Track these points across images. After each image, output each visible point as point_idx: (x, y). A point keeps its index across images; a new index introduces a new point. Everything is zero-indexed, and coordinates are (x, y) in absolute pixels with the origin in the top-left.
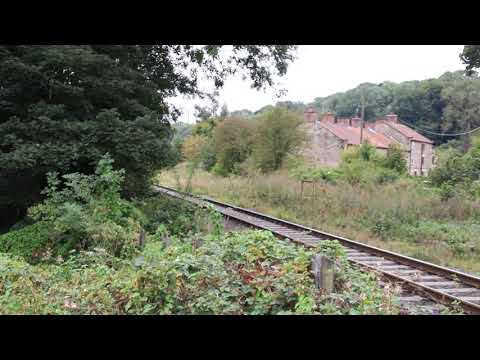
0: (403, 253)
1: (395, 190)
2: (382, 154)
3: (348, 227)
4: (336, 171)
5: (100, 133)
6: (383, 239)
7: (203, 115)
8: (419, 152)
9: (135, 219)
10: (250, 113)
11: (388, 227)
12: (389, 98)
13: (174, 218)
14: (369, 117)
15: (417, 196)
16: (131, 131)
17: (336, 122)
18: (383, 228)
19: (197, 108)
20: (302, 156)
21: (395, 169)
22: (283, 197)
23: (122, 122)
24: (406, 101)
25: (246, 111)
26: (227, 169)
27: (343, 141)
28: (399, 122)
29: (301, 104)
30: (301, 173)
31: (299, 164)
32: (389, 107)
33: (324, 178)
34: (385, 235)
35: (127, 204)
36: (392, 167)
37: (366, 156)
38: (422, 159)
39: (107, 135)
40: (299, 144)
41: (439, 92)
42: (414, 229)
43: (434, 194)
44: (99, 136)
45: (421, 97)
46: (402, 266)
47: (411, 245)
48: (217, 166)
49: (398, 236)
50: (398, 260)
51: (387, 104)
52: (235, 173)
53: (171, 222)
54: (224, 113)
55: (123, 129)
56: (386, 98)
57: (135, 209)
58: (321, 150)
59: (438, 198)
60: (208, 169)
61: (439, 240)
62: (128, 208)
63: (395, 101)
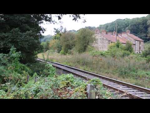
0: (131, 83)
1: (129, 59)
2: (124, 45)
3: (110, 73)
4: (106, 52)
5: (12, 38)
6: (124, 78)
7: (57, 32)
8: (139, 45)
9: (26, 71)
10: (75, 31)
11: (125, 73)
12: (127, 24)
13: (42, 71)
14: (119, 31)
15: (137, 61)
16: (24, 37)
17: (107, 33)
18: (123, 74)
19: (55, 29)
20: (94, 47)
21: (129, 51)
22: (86, 62)
23: (21, 33)
24: (134, 26)
25: (74, 30)
26: (66, 52)
27: (109, 41)
28: (131, 33)
29: (94, 27)
30: (93, 53)
31: (93, 50)
32: (127, 28)
33: (102, 55)
34: (124, 76)
35: (23, 65)
36: (128, 50)
37: (118, 46)
38: (140, 47)
39: (15, 38)
40: (93, 42)
41: (147, 22)
42: (135, 74)
43: (144, 60)
44: (12, 39)
45: (139, 24)
46: (130, 88)
47: (134, 80)
48: (62, 51)
49: (129, 76)
50: (128, 86)
51: (126, 27)
52: (69, 53)
53: (41, 72)
54: (65, 31)
55: (21, 36)
56: (126, 24)
57: (26, 67)
58: (101, 44)
59: (145, 61)
60: (59, 52)
61: (145, 78)
62: (24, 67)
63: (130, 26)
